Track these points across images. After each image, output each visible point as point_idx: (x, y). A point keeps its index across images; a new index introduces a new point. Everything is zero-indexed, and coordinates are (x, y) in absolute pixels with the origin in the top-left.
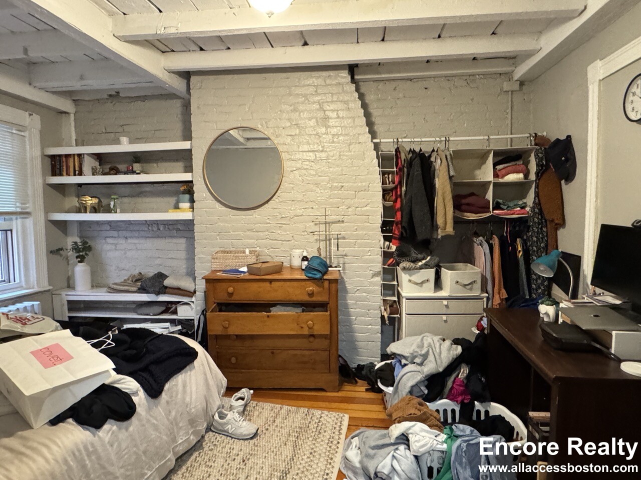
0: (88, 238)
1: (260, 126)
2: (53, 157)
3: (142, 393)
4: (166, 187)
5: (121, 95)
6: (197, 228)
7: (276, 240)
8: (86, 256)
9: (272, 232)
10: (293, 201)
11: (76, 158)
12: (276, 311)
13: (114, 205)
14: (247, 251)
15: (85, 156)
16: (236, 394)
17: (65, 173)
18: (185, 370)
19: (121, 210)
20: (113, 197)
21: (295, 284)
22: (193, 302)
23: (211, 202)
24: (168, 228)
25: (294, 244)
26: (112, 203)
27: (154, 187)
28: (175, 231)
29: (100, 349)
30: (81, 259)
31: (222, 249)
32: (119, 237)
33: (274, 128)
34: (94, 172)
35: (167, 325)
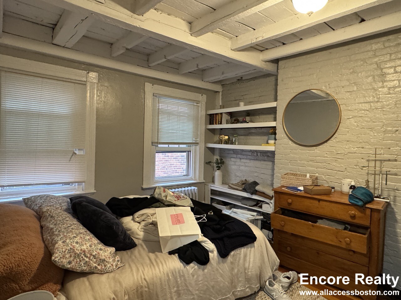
0: (223, 157)
1: (324, 88)
2: (211, 115)
3: (216, 252)
4: (263, 130)
5: (243, 79)
6: (277, 157)
7: (331, 170)
8: (221, 167)
9: (329, 164)
10: (347, 141)
11: (220, 115)
12: (320, 223)
13: (235, 140)
14: (308, 175)
15: (224, 114)
16: (285, 273)
17: (214, 123)
18: (247, 246)
19: (238, 143)
20: (235, 136)
21: (340, 206)
22: (272, 203)
23: (287, 140)
24: (263, 155)
25: (347, 174)
26: (234, 139)
27: (257, 130)
28: (266, 157)
29: (198, 221)
30: (219, 168)
31: (291, 172)
32: (237, 158)
33: (335, 87)
34: (227, 123)
35: (255, 214)
